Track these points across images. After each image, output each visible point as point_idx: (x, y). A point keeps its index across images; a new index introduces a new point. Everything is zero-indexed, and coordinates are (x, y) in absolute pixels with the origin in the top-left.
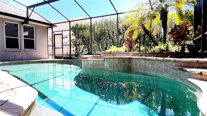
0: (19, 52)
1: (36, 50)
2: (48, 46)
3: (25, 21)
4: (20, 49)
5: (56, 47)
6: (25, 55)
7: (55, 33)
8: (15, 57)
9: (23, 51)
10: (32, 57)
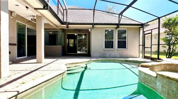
0: (113, 51)
1: (127, 50)
2: (140, 45)
3: (117, 26)
4: (114, 49)
5: (145, 47)
6: (117, 54)
7: (146, 33)
8: (110, 55)
9: (116, 50)
10: (123, 55)
